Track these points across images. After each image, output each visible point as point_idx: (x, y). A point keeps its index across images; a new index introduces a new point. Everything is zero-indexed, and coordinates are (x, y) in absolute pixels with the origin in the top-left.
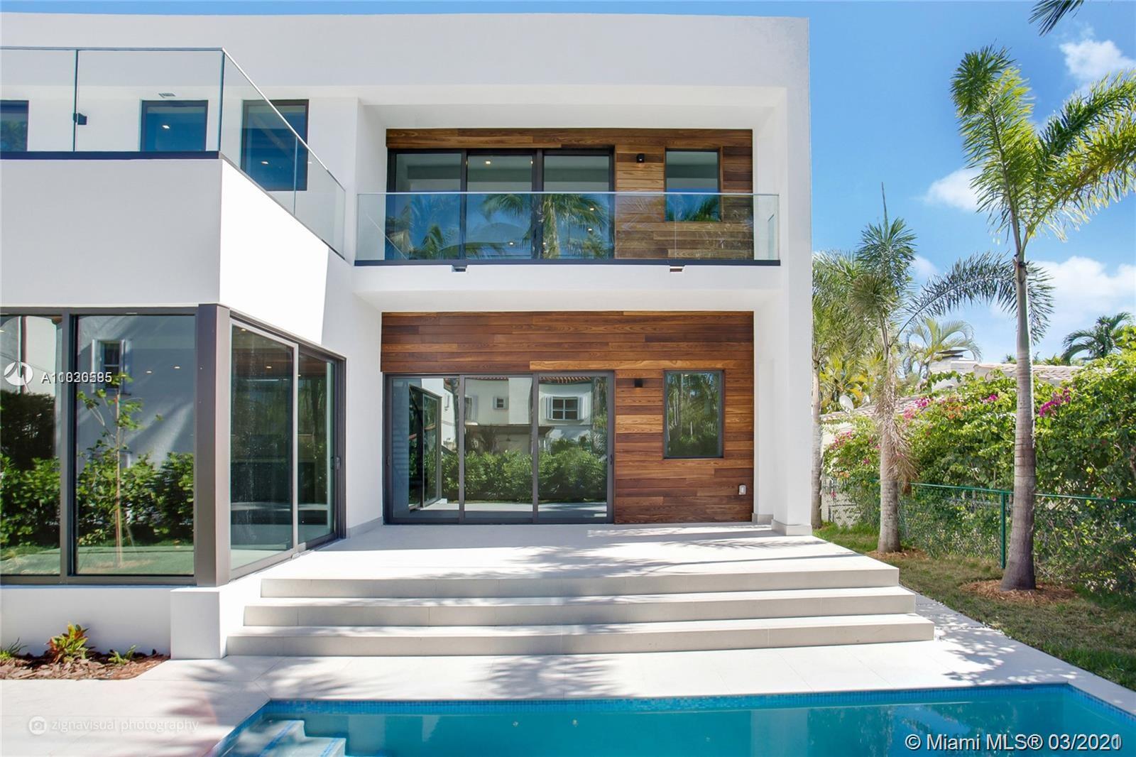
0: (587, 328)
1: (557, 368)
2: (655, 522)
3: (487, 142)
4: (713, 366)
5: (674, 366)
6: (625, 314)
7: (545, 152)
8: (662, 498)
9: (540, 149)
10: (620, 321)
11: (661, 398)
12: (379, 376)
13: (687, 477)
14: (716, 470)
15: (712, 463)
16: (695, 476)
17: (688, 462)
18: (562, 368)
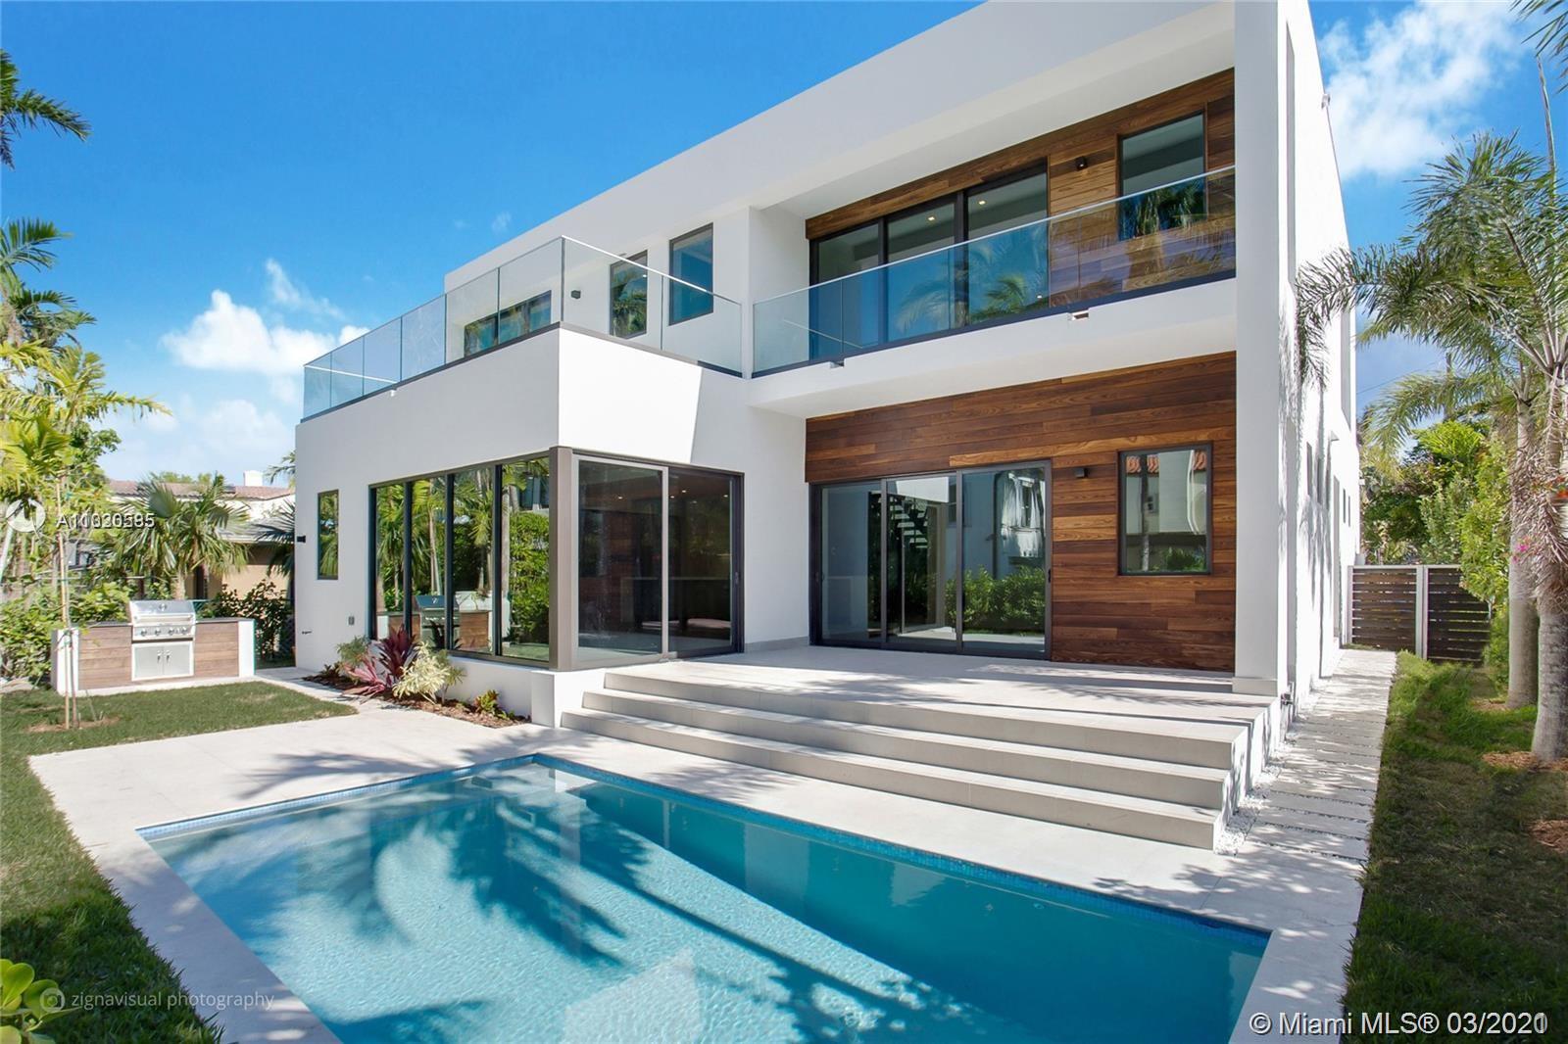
0: (1015, 407)
1: (980, 462)
2: (1105, 662)
3: (900, 203)
4: (1193, 438)
5: (1132, 444)
6: (1063, 382)
7: (967, 193)
8: (1115, 630)
9: (960, 191)
10: (1057, 392)
11: (1113, 492)
12: (804, 489)
13: (1153, 601)
14: (1198, 593)
15: (1192, 582)
16: (1166, 601)
17: (1155, 580)
18: (986, 461)
